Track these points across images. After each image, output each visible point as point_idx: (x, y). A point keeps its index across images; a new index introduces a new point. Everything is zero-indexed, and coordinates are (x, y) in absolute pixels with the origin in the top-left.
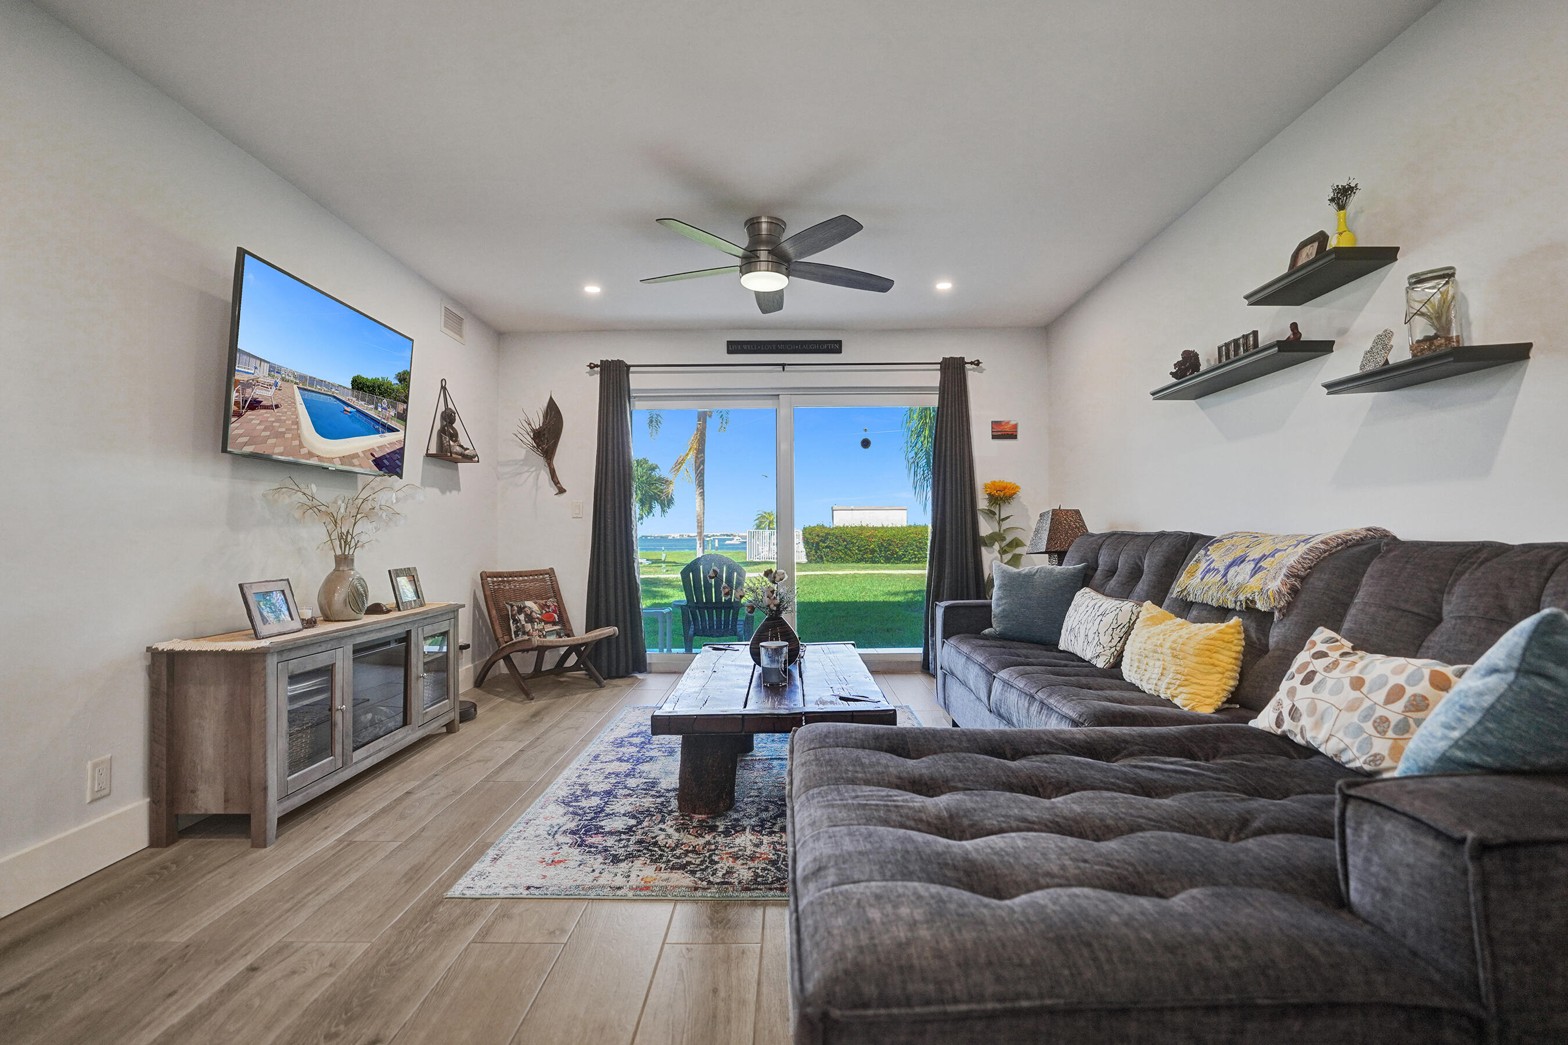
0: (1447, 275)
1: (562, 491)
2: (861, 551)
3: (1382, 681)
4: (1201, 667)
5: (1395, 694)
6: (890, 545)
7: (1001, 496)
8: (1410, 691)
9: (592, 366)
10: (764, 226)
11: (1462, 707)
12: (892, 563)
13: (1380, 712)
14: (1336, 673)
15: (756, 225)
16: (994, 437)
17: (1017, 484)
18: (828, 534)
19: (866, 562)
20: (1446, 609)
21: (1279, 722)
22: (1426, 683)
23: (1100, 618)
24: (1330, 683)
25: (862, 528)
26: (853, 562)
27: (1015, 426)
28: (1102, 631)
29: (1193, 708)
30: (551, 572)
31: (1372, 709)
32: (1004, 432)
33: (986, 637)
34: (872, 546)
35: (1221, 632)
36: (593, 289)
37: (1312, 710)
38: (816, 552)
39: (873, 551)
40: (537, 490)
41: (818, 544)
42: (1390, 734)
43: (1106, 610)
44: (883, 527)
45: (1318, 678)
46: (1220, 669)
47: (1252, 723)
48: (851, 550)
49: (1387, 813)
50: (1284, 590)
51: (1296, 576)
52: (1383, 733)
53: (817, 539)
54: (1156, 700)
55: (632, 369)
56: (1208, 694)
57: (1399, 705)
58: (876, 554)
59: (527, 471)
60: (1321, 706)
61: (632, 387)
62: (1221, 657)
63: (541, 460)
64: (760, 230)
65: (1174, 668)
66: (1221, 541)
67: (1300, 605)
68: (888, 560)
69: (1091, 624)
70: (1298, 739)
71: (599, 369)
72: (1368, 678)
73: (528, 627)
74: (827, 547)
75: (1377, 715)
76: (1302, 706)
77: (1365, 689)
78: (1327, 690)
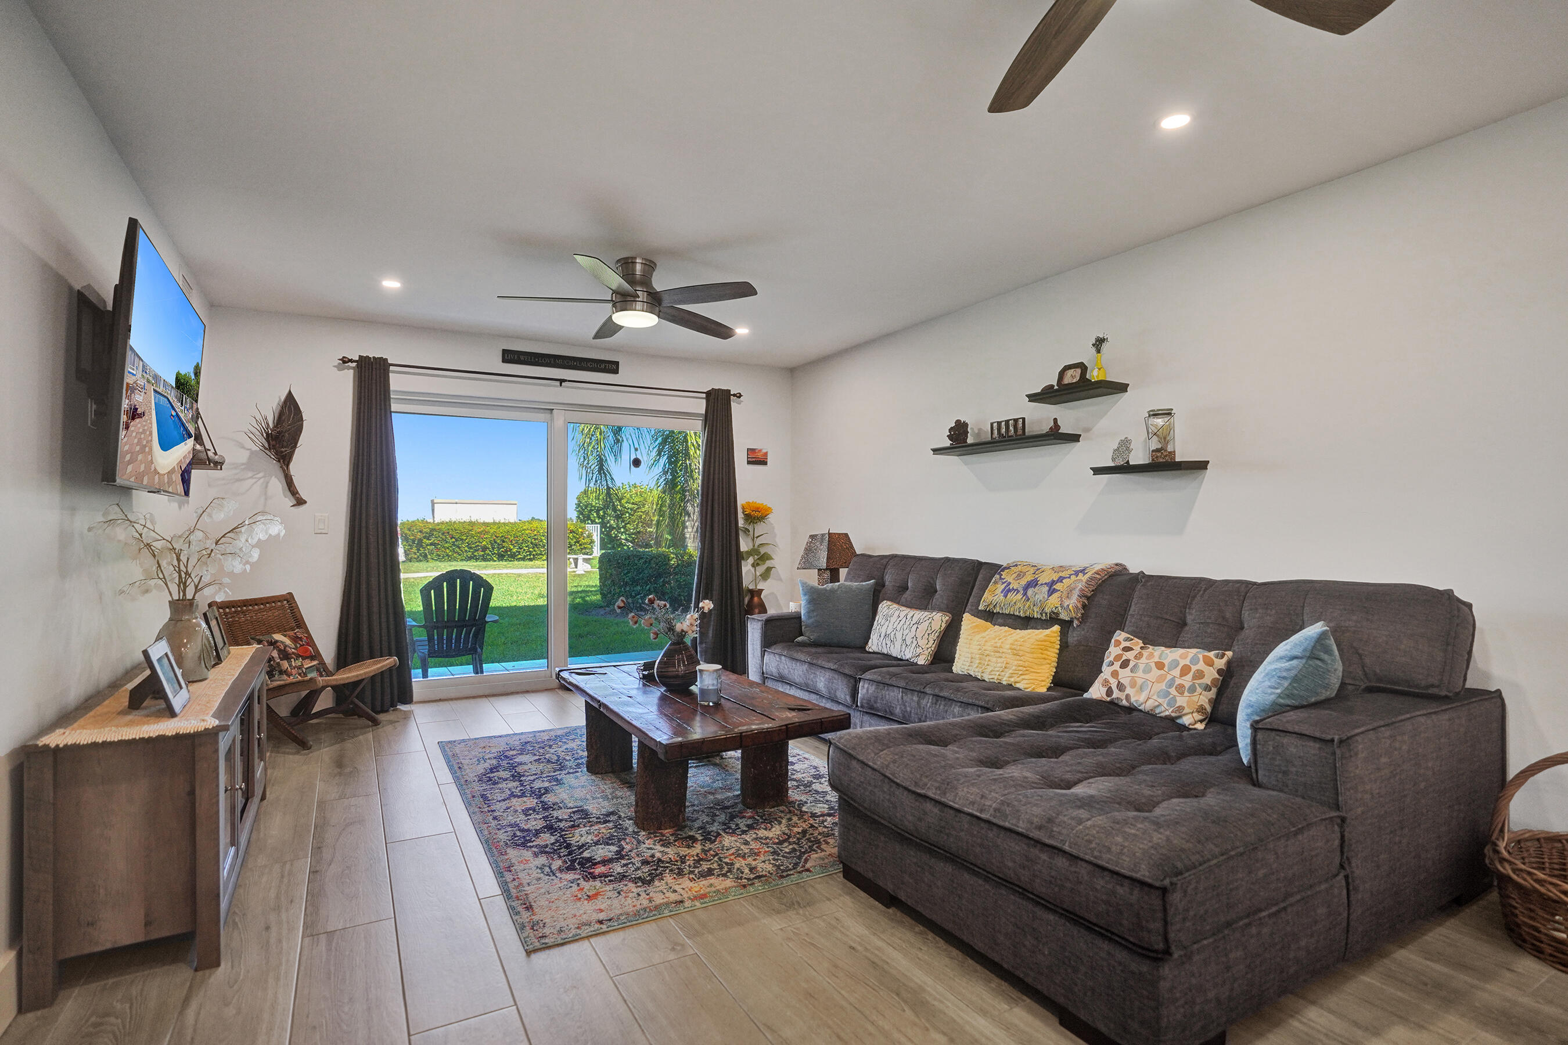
0: (1168, 413)
1: (300, 502)
2: (471, 548)
3: (1175, 664)
4: (1036, 661)
5: (1185, 671)
6: (504, 542)
7: (757, 516)
8: (1194, 668)
9: (345, 361)
10: (638, 267)
11: (1279, 677)
12: (506, 561)
13: (1178, 681)
14: (1143, 660)
15: (631, 265)
16: (749, 463)
17: (769, 505)
18: (434, 530)
19: (477, 560)
20: (1189, 619)
21: (1109, 692)
22: (1201, 662)
23: (916, 626)
24: (1142, 667)
25: (472, 524)
26: (462, 560)
27: (766, 454)
28: (919, 635)
29: (1034, 689)
30: (289, 598)
31: (1173, 680)
32: (757, 459)
33: (802, 645)
34: (484, 543)
35: (1047, 636)
36: (391, 284)
37: (1133, 685)
38: (418, 550)
39: (484, 549)
40: (266, 499)
41: (420, 541)
42: (1186, 694)
43: (919, 619)
44: (494, 523)
45: (1132, 664)
46: (1049, 662)
47: (1086, 695)
48: (459, 548)
49: (1282, 734)
50: (1079, 606)
51: (1086, 596)
52: (1182, 694)
53: (419, 536)
54: (998, 686)
55: (391, 368)
56: (1043, 679)
57: (1189, 677)
58: (488, 552)
59: (251, 477)
60: (1139, 681)
61: (392, 388)
62: (1049, 653)
63: (272, 465)
64: (634, 270)
65: (1016, 663)
66: (1008, 568)
67: (1093, 616)
68: (501, 557)
69: (908, 631)
70: (1125, 703)
71: (354, 364)
72: (1166, 662)
73: (285, 665)
74: (431, 544)
75: (1176, 683)
76: (1125, 682)
77: (1166, 669)
78: (1141, 671)
